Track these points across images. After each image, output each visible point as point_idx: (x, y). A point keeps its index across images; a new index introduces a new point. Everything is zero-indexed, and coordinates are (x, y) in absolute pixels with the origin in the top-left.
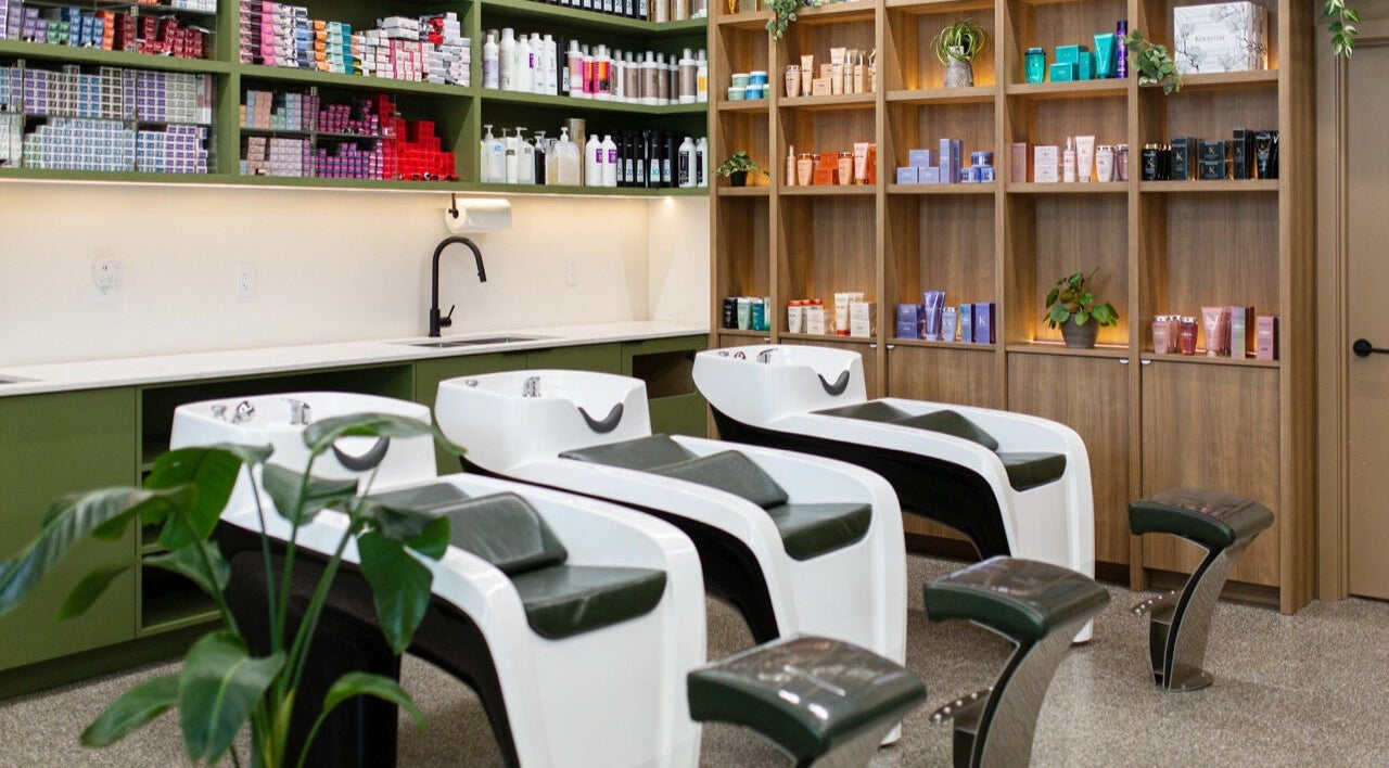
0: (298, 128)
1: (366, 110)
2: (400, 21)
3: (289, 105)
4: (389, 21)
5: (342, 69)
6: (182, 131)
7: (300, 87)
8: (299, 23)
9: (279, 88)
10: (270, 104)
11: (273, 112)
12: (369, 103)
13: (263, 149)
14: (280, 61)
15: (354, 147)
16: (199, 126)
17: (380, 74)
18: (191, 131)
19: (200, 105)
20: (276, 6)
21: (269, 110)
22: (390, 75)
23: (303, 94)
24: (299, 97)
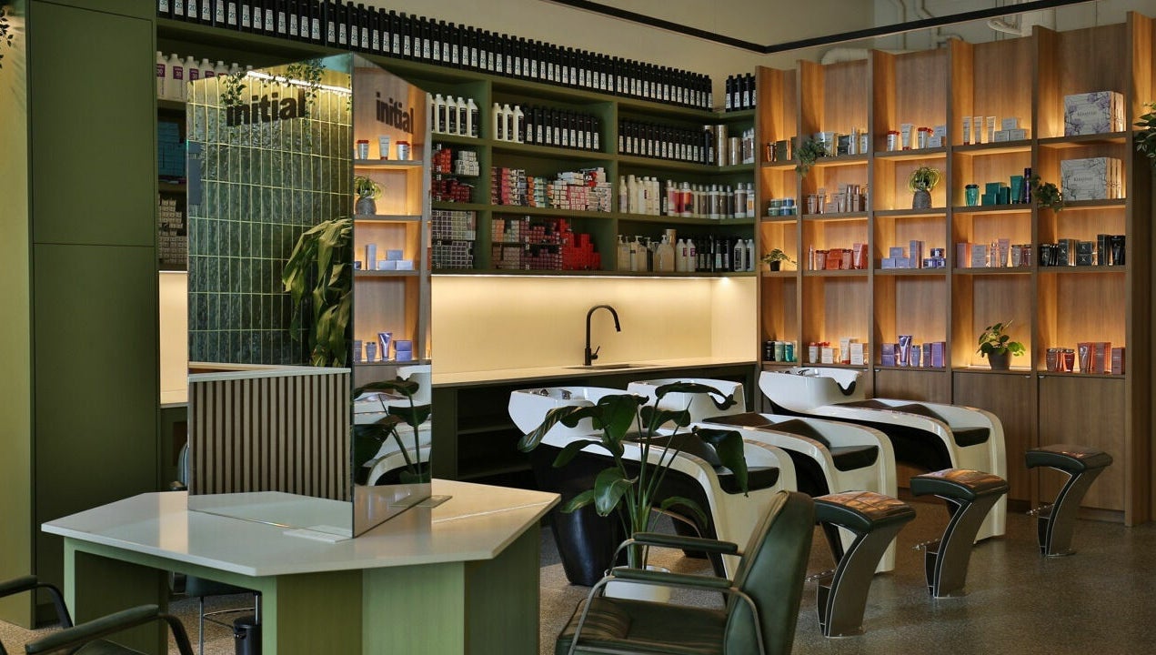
0: (517, 241)
1: (553, 229)
2: (572, 174)
3: (513, 227)
4: (566, 175)
5: (543, 206)
6: (460, 244)
7: (520, 217)
8: (520, 179)
9: (508, 217)
10: (503, 227)
11: (505, 231)
12: (555, 224)
13: (500, 254)
14: (511, 202)
15: (547, 250)
16: (468, 241)
17: (563, 207)
18: (464, 244)
19: (469, 229)
20: (509, 171)
21: (502, 231)
22: (568, 207)
23: (520, 220)
24: (518, 222)
